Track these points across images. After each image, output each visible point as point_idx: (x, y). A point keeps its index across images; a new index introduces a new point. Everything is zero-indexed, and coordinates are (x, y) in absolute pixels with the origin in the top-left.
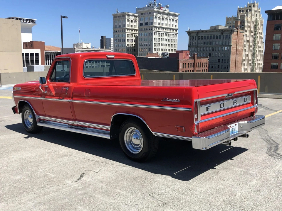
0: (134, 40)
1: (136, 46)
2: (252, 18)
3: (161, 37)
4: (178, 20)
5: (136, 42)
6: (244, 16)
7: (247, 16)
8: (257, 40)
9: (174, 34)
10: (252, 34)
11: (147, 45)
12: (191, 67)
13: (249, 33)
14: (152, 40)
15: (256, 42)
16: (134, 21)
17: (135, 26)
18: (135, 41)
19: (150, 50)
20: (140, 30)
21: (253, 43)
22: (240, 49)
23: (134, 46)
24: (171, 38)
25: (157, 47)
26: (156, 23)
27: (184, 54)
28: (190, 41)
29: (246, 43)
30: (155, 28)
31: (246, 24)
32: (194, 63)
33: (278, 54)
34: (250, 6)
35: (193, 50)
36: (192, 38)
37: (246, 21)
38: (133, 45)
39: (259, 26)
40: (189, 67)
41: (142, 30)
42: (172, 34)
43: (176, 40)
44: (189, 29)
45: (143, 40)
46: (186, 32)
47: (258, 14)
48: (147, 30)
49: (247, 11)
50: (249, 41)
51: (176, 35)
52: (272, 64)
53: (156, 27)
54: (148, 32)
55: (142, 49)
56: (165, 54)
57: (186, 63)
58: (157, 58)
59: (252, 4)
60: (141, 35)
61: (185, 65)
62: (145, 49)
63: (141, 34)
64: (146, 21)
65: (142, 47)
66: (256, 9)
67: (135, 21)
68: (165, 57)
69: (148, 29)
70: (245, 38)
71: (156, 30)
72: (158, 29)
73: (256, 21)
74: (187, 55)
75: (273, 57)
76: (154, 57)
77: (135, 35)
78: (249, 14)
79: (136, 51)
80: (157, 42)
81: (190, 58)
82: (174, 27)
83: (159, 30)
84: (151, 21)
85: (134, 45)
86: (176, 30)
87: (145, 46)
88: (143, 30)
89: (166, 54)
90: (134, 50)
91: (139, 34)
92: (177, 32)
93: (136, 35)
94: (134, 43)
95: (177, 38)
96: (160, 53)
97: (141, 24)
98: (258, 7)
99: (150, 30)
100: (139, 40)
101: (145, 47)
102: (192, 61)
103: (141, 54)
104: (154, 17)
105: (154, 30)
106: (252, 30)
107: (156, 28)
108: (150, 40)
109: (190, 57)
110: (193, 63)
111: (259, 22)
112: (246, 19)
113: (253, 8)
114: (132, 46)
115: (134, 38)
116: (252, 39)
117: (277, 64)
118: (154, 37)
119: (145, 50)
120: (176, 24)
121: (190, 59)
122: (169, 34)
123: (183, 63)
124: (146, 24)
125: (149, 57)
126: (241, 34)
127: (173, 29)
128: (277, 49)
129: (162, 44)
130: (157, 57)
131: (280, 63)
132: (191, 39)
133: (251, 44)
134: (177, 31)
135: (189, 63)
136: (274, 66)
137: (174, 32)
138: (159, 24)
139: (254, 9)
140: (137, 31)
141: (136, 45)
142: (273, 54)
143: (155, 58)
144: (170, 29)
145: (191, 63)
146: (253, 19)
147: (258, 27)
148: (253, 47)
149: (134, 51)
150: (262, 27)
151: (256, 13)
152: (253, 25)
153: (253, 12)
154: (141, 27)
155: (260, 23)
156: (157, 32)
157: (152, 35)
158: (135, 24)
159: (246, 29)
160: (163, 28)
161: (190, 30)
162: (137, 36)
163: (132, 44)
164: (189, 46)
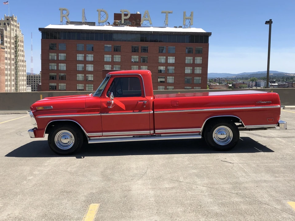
2: (12, 33)
6: (2, 29)
7: (6, 30)
8: (18, 58)
10: (13, 51)
13: (9, 50)
15: (18, 60)
21: (15, 62)
22: (3, 67)
29: (6, 61)
31: (5, 39)
33: (56, 74)
34: (8, 20)
37: (4, 36)
39: (19, 43)
47: (18, 29)
49: (5, 24)
50: (10, 59)
52: (50, 84)
59: (10, 17)
66: (15, 24)
70: (6, 55)
73: (16, 37)
75: (50, 77)
78: (8, 29)
98: (17, 22)
106: (13, 46)
111: (19, 38)
112: (5, 33)
113: (12, 22)
116: (13, 57)
117: (55, 84)
126: (3, 50)
128: (54, 69)
131: (58, 84)
133: (13, 62)
136: (51, 86)
139: (13, 23)
142: (50, 74)
146: (13, 35)
147: (18, 43)
148: (15, 65)
150: (22, 44)
151: (15, 28)
152: (13, 41)
153: (12, 27)
155: (20, 39)
159: (5, 44)
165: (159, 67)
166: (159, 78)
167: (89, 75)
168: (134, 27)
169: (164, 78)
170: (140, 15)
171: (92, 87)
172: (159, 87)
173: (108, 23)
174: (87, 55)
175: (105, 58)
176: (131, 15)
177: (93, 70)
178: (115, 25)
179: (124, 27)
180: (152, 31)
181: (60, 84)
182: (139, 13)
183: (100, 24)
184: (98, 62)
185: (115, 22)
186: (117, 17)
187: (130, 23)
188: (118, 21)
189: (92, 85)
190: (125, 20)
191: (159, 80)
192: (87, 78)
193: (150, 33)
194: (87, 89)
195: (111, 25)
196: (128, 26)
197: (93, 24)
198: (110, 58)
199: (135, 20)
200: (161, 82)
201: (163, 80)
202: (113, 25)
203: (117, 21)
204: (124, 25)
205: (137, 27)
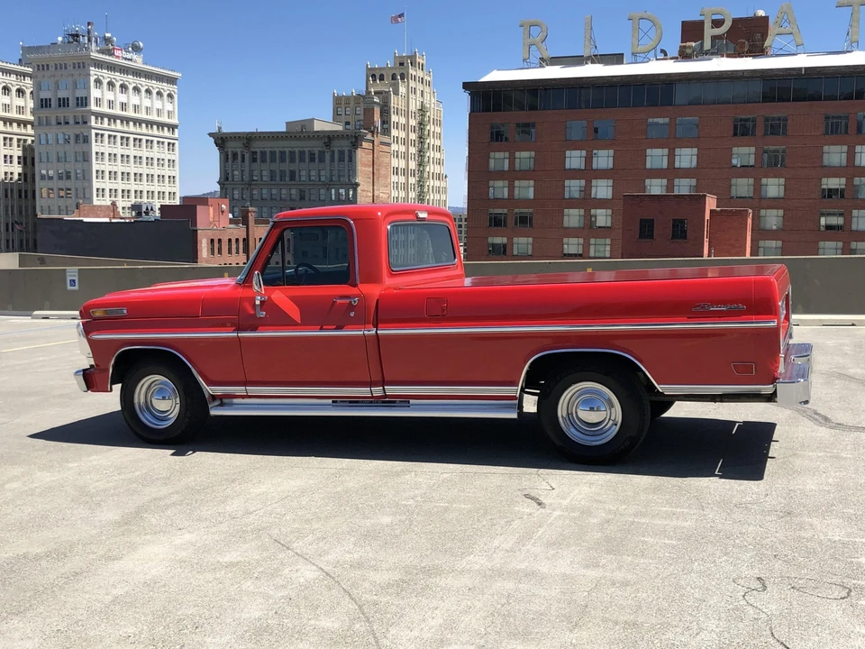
0: (19, 157)
1: (25, 180)
2: (410, 100)
3: (119, 150)
4: (176, 96)
5: (25, 164)
6: (386, 92)
7: (396, 93)
8: (427, 169)
9: (166, 141)
10: (413, 150)
11: (68, 177)
12: (238, 252)
13: (404, 147)
14: (86, 158)
15: (426, 175)
16: (14, 89)
17: (20, 110)
18: (22, 160)
19: (85, 194)
20: (40, 124)
21: (417, 179)
22: (384, 196)
23: (19, 180)
24: (156, 153)
25: (107, 184)
26: (98, 101)
27: (211, 209)
28: (225, 167)
29: (396, 177)
30: (97, 118)
31: (394, 118)
32: (246, 241)
33: (505, 211)
34: (402, 64)
35: (236, 196)
36: (230, 156)
37: (392, 110)
38: (16, 177)
39: (430, 127)
40: (230, 252)
41: (47, 125)
42: (158, 142)
43: (171, 162)
44: (220, 128)
45: (55, 157)
46: (211, 135)
47: (427, 89)
48: (67, 123)
49: (394, 77)
50: (405, 172)
51: (173, 144)
52: (491, 240)
53: (100, 116)
54: (71, 131)
55: (52, 189)
56: (144, 209)
57: (220, 240)
58: (113, 221)
59: (408, 57)
60: (43, 142)
61: (216, 245)
62: (62, 189)
63: (43, 137)
64: (62, 94)
65: (50, 184)
66: (420, 74)
67: (20, 92)
68: (144, 218)
69: (71, 122)
70: (394, 163)
71: (99, 125)
72: (109, 120)
73: (422, 110)
74: (223, 212)
75: (491, 218)
76: (104, 217)
77: (19, 140)
78: (402, 90)
79: (26, 196)
80: (107, 166)
81: (231, 221)
82: (164, 119)
83: (113, 127)
84: (80, 94)
85: (19, 174)
86: (172, 127)
87: (60, 178)
88: (54, 122)
89: (147, 209)
90: (20, 191)
91: (38, 136)
92: (176, 135)
93: (25, 141)
94: (17, 169)
95: (175, 156)
96: (122, 203)
97: (43, 104)
98: (424, 68)
99: (78, 126)
100: (37, 160)
101: (62, 184)
102: (239, 232)
103: (45, 208)
104: (92, 79)
105: (93, 124)
106: (413, 136)
107: (102, 119)
108: (80, 158)
109: (230, 219)
110: (244, 239)
111: (430, 114)
112: (395, 102)
113: (412, 71)
114: (11, 179)
115: (17, 152)
116: (413, 165)
117: (505, 240)
118: (95, 148)
119: (62, 193)
120: (169, 107)
121: (232, 226)
122: (147, 141)
123: (212, 241)
124: (63, 103)
125: (86, 220)
126: (385, 148)
127: (161, 125)
128: (501, 197)
129: (125, 176)
130: (114, 218)
131: (510, 239)
132: (227, 158)
133: (412, 180)
134: (176, 130)
135: (230, 240)
136: (493, 245)
137: (166, 133)
138: (111, 104)
139: (414, 73)
140: (29, 126)
141: (25, 175)
142: (491, 211)
143: (107, 220)
144: (150, 124)
145: (237, 240)
146: (414, 106)
147: (428, 128)
148: (418, 189)
149: (20, 196)
150: (438, 130)
151: (420, 87)
152: (413, 122)
153: (412, 84)
154: (45, 113)
155: (432, 117)
156: (106, 133)
157: (86, 140)
158: (20, 102)
159: (394, 132)
160: (126, 120)
161: (224, 130)
162: (29, 142)
163: (12, 173)
164: (224, 181)
165: (824, 180)
166: (823, 215)
167: (599, 211)
168: (745, 59)
169: (841, 215)
170: (766, 19)
171: (608, 248)
172: (821, 244)
173: (663, 51)
174: (594, 151)
175: (648, 159)
176: (735, 21)
177: (610, 196)
178: (684, 55)
179: (710, 59)
180: (801, 69)
181: (515, 240)
182: (761, 13)
183: (637, 58)
184: (628, 172)
185: (685, 47)
186: (692, 30)
187: (732, 46)
188: (694, 44)
189: (608, 241)
190: (714, 38)
191: (823, 221)
192: (593, 219)
193: (795, 75)
194: (592, 254)
195: (671, 59)
196: (723, 56)
197: (617, 59)
198: (665, 159)
199: (749, 35)
200: (829, 227)
201: (838, 221)
202: (677, 58)
203: (688, 44)
204: (713, 54)
205: (754, 57)
